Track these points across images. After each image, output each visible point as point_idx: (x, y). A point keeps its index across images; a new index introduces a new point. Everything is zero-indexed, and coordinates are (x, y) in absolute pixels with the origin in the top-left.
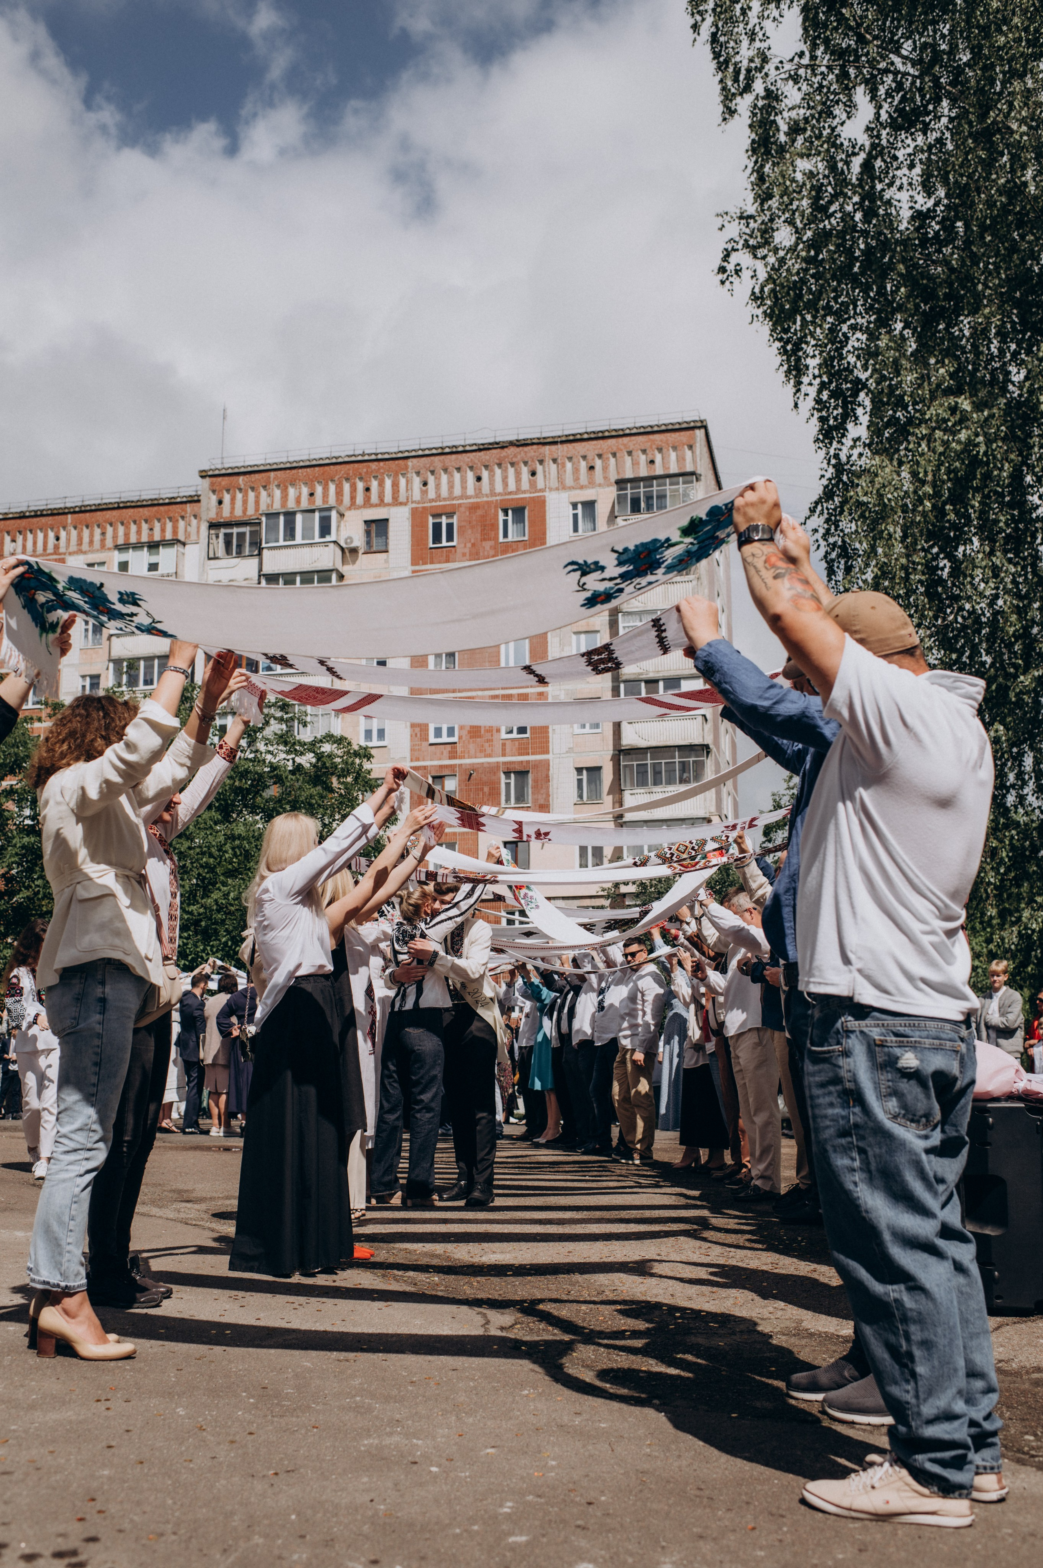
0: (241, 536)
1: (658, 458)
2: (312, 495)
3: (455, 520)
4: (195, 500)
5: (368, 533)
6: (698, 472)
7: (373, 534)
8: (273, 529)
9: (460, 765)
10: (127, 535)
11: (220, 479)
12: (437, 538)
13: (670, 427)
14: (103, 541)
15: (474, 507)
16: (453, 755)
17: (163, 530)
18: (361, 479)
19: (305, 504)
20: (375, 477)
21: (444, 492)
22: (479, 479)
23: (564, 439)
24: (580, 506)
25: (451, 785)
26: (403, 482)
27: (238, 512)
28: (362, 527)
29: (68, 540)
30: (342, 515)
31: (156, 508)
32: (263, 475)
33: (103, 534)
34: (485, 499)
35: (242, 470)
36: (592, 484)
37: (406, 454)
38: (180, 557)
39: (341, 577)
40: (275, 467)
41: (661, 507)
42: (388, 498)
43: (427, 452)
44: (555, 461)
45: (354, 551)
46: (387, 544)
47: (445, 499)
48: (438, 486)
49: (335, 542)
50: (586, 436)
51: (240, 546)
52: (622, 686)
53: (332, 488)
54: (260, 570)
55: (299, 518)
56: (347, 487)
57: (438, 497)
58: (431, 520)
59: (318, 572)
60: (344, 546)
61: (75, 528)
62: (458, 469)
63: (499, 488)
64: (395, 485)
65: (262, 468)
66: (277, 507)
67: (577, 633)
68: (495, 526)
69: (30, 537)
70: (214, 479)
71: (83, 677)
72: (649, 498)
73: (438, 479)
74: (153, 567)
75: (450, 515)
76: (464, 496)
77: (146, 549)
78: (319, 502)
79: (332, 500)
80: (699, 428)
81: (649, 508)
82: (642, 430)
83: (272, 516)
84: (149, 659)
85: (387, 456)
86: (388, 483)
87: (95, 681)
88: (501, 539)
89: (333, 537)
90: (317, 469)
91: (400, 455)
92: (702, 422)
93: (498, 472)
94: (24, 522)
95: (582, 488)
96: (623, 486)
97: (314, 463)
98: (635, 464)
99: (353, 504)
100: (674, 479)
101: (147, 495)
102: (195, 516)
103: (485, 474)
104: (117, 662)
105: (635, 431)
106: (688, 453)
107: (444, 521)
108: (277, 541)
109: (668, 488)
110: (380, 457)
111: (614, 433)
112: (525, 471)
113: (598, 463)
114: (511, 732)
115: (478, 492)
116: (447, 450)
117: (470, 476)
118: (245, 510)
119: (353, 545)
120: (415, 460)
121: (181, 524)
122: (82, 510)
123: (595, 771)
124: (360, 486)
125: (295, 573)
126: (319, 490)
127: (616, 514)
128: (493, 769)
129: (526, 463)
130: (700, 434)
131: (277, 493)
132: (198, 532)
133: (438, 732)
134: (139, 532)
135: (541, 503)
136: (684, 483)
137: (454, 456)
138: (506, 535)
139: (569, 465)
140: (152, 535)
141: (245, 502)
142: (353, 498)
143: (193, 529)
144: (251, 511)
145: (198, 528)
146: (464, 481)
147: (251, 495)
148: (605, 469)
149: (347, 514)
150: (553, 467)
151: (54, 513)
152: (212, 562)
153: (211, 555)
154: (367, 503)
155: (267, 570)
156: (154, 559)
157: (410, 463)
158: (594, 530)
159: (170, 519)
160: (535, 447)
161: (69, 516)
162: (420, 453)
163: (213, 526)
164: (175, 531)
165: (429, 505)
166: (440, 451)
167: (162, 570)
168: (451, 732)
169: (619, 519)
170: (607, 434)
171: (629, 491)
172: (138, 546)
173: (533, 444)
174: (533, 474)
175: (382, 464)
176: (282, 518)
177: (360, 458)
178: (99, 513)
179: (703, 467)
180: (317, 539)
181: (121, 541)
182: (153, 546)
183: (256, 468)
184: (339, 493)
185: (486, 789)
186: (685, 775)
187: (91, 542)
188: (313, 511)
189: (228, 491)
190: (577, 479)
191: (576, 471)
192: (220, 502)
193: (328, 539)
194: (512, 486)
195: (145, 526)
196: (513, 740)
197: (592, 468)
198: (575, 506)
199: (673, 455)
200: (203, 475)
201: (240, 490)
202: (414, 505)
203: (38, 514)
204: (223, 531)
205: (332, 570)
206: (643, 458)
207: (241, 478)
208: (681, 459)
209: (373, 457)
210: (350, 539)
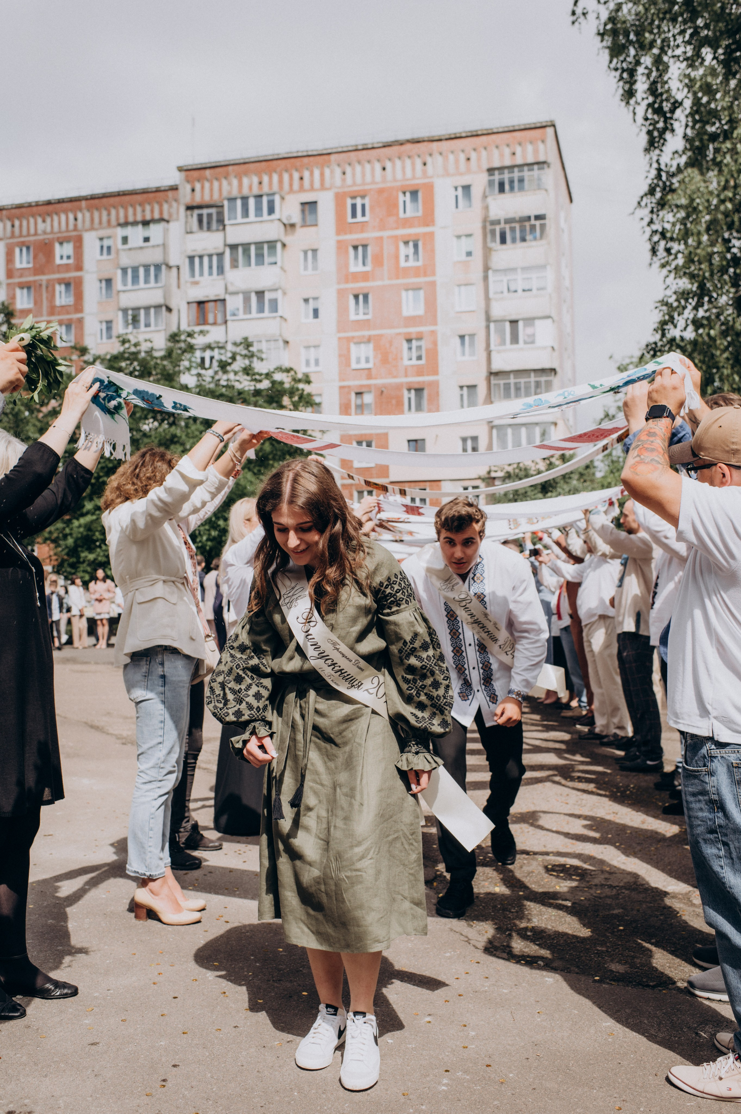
0: (210, 216)
1: (519, 150)
2: (260, 183)
3: (367, 201)
4: (174, 188)
5: (303, 211)
6: (549, 160)
7: (307, 212)
8: (233, 209)
9: (375, 385)
10: (126, 217)
11: (192, 173)
12: (354, 215)
13: (528, 126)
14: (109, 221)
15: (381, 191)
16: (369, 377)
17: (152, 211)
18: (297, 170)
19: (256, 191)
20: (307, 169)
21: (359, 179)
22: (384, 169)
23: (447, 137)
24: (460, 190)
25: (368, 398)
26: (327, 172)
27: (207, 198)
28: (298, 208)
29: (84, 221)
30: (283, 198)
31: (145, 196)
32: (225, 169)
33: (109, 214)
34: (389, 185)
35: (209, 165)
36: (469, 171)
37: (329, 151)
38: (166, 231)
39: (284, 245)
40: (232, 162)
41: (521, 189)
42: (317, 184)
43: (345, 149)
44: (441, 154)
45: (293, 226)
46: (316, 220)
47: (360, 185)
48: (354, 175)
49: (279, 220)
50: (464, 135)
51: (209, 223)
52: (492, 326)
53: (275, 177)
54: (225, 241)
55: (252, 202)
56: (286, 177)
57: (354, 184)
58: (349, 202)
59: (268, 242)
60: (286, 222)
61: (88, 210)
62: (369, 162)
63: (399, 176)
64: (322, 175)
65: (223, 163)
66: (235, 193)
67: (459, 286)
68: (396, 205)
69: (55, 218)
70: (188, 173)
71: (101, 322)
72: (511, 182)
73: (354, 170)
74: (147, 240)
75: (363, 197)
76: (373, 182)
77: (140, 226)
78: (266, 189)
79: (275, 187)
80: (550, 126)
81: (512, 188)
82: (506, 129)
83: (232, 200)
84: (147, 309)
85: (315, 153)
86: (317, 173)
87: (109, 325)
88: (401, 215)
89: (276, 215)
90: (263, 164)
91: (325, 152)
92: (551, 121)
93: (398, 163)
94: (50, 208)
95: (461, 174)
96: (492, 172)
97: (261, 159)
98: (502, 155)
99: (291, 190)
100: (531, 167)
101: (140, 185)
102: (176, 200)
103: (389, 165)
104: (125, 311)
105: (501, 130)
106: (541, 146)
107: (359, 202)
108: (236, 218)
109: (526, 173)
110: (310, 153)
111: (485, 132)
112: (419, 162)
113: (473, 156)
114: (411, 359)
115: (384, 180)
116: (360, 147)
117: (378, 167)
118: (211, 196)
119: (293, 221)
120: (336, 155)
121: (165, 207)
122: (93, 197)
123: (472, 387)
124: (296, 176)
125: (249, 244)
126: (266, 179)
127: (487, 193)
128: (399, 387)
129: (419, 156)
130: (550, 131)
131: (235, 182)
132: (178, 213)
133: (358, 361)
134: (135, 214)
135: (430, 188)
136: (539, 169)
137: (365, 152)
138: (405, 212)
139: (451, 157)
140: (144, 216)
141: (211, 190)
142: (291, 185)
143: (174, 210)
144: (216, 196)
145: (178, 209)
146: (373, 170)
147: (216, 184)
148: (479, 159)
149: (288, 197)
150: (439, 159)
151: (71, 200)
152: (190, 236)
153: (189, 230)
154: (302, 189)
155: (231, 241)
156: (146, 235)
157: (333, 157)
158: (470, 206)
159: (158, 203)
160: (425, 144)
161: (84, 203)
162: (340, 150)
163: (190, 208)
164: (161, 212)
165: (346, 190)
166: (354, 148)
167: (152, 242)
168: (367, 360)
169: (490, 200)
170: (479, 133)
171: (497, 177)
172: (135, 223)
173: (424, 141)
174: (425, 164)
175: (311, 159)
176: (239, 202)
177: (295, 155)
178: (105, 200)
179: (553, 158)
180: (265, 216)
181: (122, 220)
182: (146, 223)
183: (218, 164)
184: (281, 181)
185: (394, 402)
186: (539, 390)
187: (100, 222)
188: (261, 196)
189: (199, 181)
190: (457, 168)
191: (457, 161)
192: (193, 190)
193: (273, 217)
194: (409, 174)
195: (139, 209)
196: (412, 366)
197: (468, 159)
198: (456, 188)
199: (530, 148)
200: (180, 169)
201: (208, 180)
202: (337, 190)
203: (60, 201)
204: (196, 212)
205: (276, 241)
206: (507, 151)
207: (208, 172)
208: (536, 151)
209: (305, 154)
210: (289, 217)
